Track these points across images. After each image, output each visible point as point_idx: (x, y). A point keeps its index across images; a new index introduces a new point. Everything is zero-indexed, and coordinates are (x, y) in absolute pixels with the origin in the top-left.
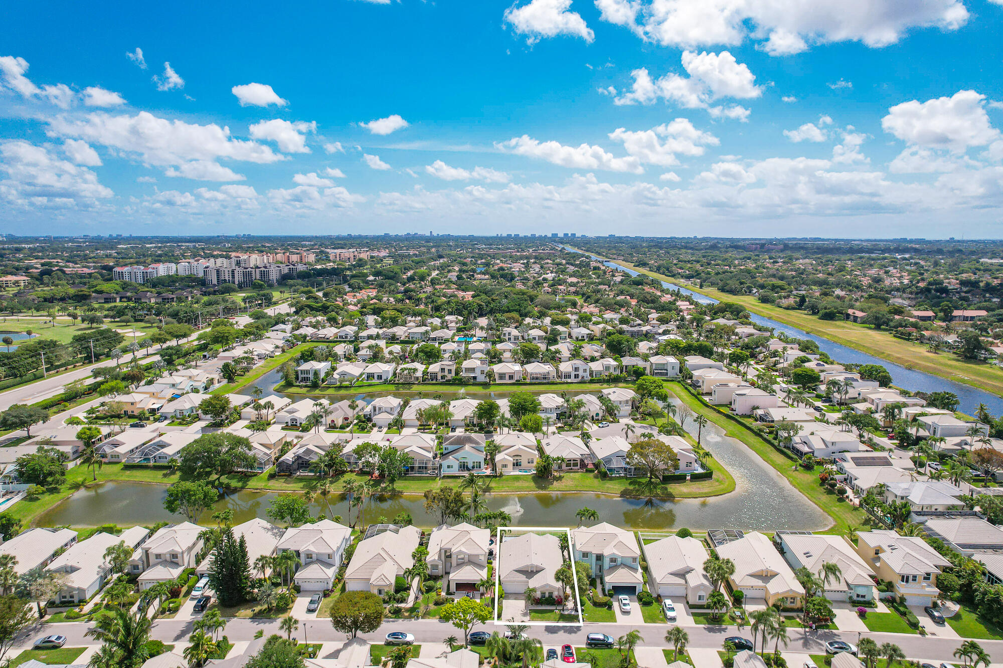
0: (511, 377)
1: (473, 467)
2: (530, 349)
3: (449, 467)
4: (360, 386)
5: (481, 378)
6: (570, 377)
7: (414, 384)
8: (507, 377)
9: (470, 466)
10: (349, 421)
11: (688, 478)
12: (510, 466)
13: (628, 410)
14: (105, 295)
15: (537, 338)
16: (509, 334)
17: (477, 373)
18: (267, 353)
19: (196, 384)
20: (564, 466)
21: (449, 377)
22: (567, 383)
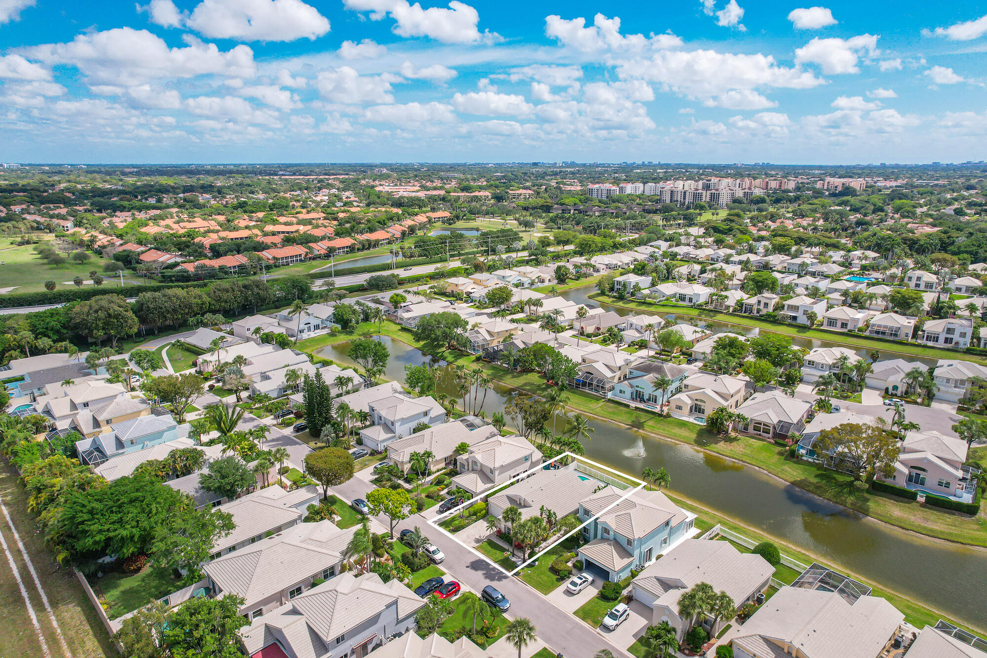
0: (844, 325)
1: (649, 400)
2: (904, 297)
3: (621, 391)
4: (663, 305)
5: (803, 320)
6: (936, 339)
7: (722, 313)
8: (839, 324)
9: (646, 397)
10: (600, 332)
11: (921, 499)
12: (687, 410)
13: (959, 394)
14: (564, 207)
15: (964, 289)
16: (919, 279)
17: (799, 314)
18: (620, 264)
19: (524, 280)
20: (751, 429)
21: (764, 312)
22: (925, 346)
